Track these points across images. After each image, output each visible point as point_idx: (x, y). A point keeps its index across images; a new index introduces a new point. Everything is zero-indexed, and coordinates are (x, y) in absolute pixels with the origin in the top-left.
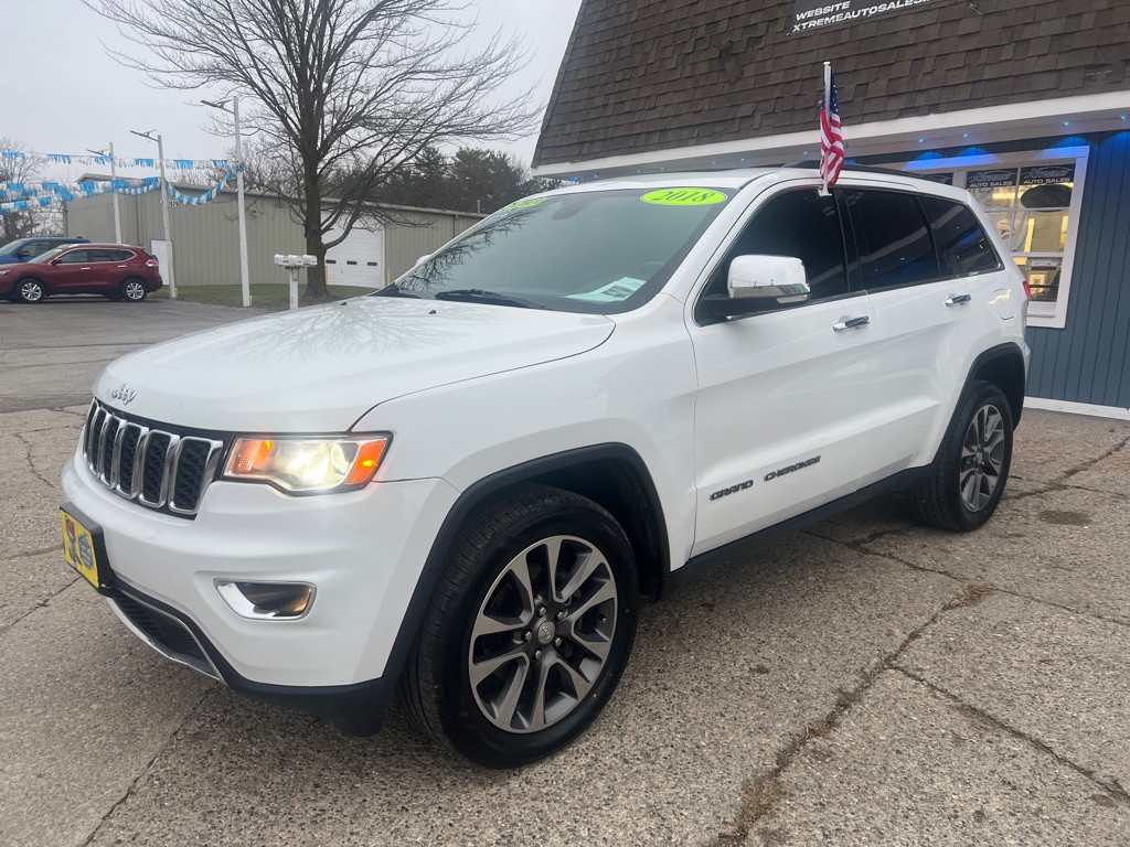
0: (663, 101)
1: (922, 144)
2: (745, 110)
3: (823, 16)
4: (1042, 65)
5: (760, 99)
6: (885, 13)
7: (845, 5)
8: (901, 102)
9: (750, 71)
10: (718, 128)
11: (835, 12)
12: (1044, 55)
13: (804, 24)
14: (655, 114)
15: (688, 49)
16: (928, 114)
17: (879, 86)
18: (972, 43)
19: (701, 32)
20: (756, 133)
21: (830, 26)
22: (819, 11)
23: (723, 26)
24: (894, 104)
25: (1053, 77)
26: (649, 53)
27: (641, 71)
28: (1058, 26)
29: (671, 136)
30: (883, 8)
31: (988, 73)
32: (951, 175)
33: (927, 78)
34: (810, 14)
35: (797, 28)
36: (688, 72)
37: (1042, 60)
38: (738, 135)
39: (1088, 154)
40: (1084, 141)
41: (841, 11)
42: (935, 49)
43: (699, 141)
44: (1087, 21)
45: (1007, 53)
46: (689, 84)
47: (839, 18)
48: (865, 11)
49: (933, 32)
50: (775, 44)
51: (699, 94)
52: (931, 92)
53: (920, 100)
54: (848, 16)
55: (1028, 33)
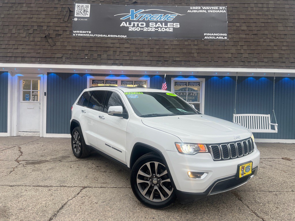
0: (21, 47)
1: (111, 73)
2: (59, 55)
3: (82, 33)
4: (146, 58)
5: (64, 53)
6: (102, 37)
7: (90, 32)
8: (112, 62)
9: (58, 44)
10: (47, 60)
11: (86, 33)
12: (147, 56)
13: (77, 34)
14: (18, 51)
15: (31, 31)
16: (120, 66)
17: (105, 56)
18: (129, 50)
19: (36, 28)
20: (64, 63)
21: (86, 37)
22: (81, 32)
23: (45, 28)
24: (109, 62)
25: (150, 62)
26: (12, 29)
27: (9, 35)
28: (149, 50)
29: (26, 59)
30: (101, 36)
31: (134, 58)
32: (117, 81)
33: (118, 56)
34: (78, 32)
35: (74, 35)
36: (31, 39)
37: (146, 57)
38: (56, 63)
39: (150, 79)
40: (148, 76)
41: (88, 33)
42: (119, 50)
43: (40, 62)
44: (155, 50)
45: (138, 54)
46: (33, 43)
47: (88, 35)
48: (96, 35)
49: (118, 45)
50: (67, 38)
51: (38, 47)
52: (120, 60)
53: (117, 62)
54: (91, 35)
55: (142, 50)
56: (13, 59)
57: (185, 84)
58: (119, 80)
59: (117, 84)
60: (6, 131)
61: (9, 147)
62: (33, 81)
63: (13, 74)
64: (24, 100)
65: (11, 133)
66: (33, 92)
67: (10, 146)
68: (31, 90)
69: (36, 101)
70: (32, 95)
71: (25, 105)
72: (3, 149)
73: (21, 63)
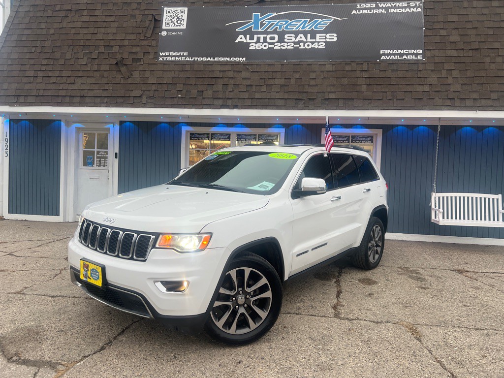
0: (79, 81)
1: (219, 121)
2: (137, 93)
3: (175, 56)
4: (278, 96)
5: (144, 89)
6: (206, 61)
7: (186, 54)
8: (220, 102)
9: (136, 74)
10: (119, 100)
11: (180, 56)
12: (279, 92)
13: (165, 58)
14: (75, 87)
15: (94, 56)
16: (233, 109)
17: (209, 93)
18: (248, 82)
19: (102, 49)
20: (144, 106)
21: (179, 61)
22: (172, 54)
23: (116, 49)
24: (216, 102)
25: (283, 101)
26: (66, 53)
27: (62, 62)
28: (282, 82)
29: (87, 100)
30: (204, 59)
31: (257, 96)
32: (230, 135)
33: (231, 93)
34: (167, 54)
35: (161, 59)
36: (95, 68)
37: (277, 94)
38: (133, 105)
39: (284, 132)
40: (282, 126)
41: (183, 56)
42: (232, 82)
43: (108, 105)
44: (293, 82)
45: (264, 89)
46: (97, 74)
47: (183, 59)
48: (196, 58)
49: (231, 74)
50: (149, 64)
51: (104, 81)
52: (233, 100)
53: (229, 102)
54: (188, 59)
55: (270, 82)
56: (67, 99)
57: (346, 139)
58: (233, 133)
59: (230, 140)
60: (57, 214)
61: (59, 238)
62: (99, 135)
63: (68, 124)
64: (85, 164)
65: (65, 216)
66: (98, 153)
67: (61, 237)
68: (96, 150)
69: (102, 168)
70: (97, 158)
71: (86, 172)
72: (50, 241)
73: (79, 106)
